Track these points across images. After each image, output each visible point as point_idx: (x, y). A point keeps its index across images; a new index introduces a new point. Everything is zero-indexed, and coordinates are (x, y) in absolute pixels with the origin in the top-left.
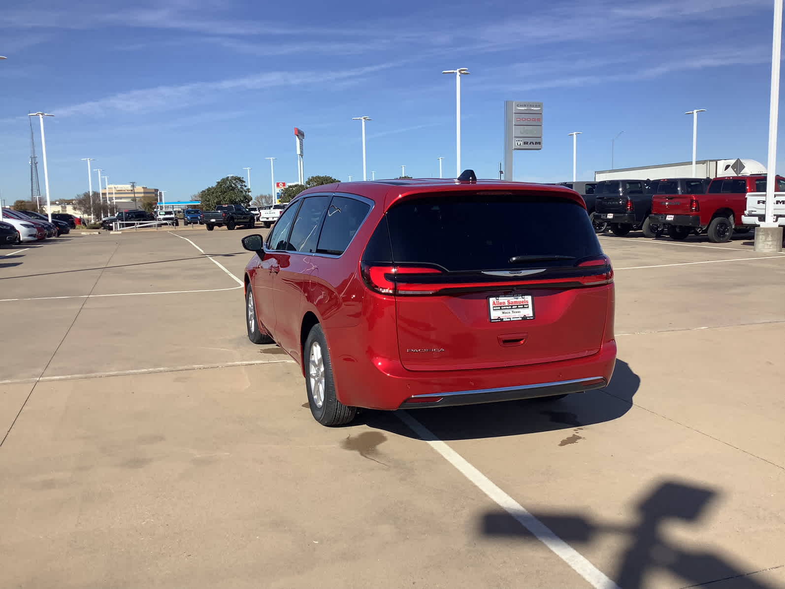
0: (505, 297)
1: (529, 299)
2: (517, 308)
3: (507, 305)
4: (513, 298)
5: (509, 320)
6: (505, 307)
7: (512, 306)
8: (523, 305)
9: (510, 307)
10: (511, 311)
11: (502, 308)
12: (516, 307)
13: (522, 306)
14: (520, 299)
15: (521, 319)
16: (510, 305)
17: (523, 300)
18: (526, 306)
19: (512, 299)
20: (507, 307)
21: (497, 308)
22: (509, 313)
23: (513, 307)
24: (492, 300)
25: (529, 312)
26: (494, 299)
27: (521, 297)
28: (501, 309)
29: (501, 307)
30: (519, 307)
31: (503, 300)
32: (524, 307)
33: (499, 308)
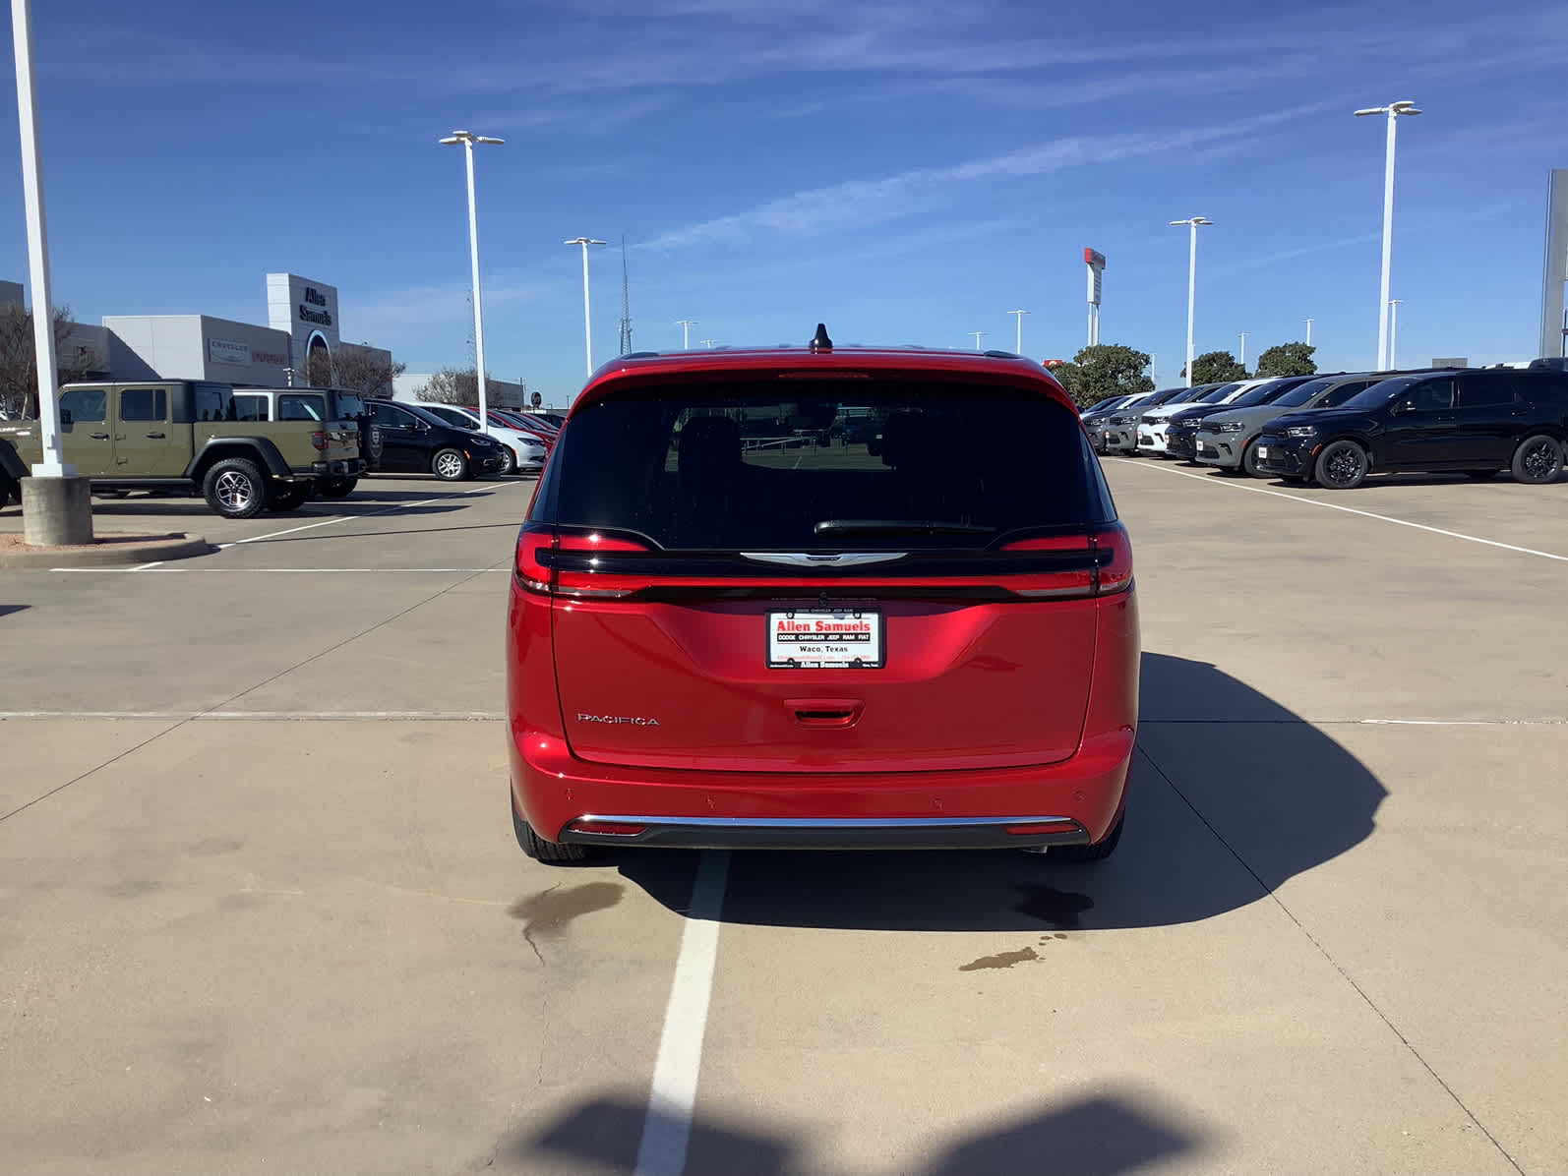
0: (810, 612)
1: (872, 620)
2: (841, 639)
3: (813, 629)
4: (831, 616)
5: (816, 665)
6: (807, 637)
7: (827, 635)
8: (856, 635)
9: (823, 637)
10: (822, 646)
11: (801, 637)
12: (838, 637)
13: (853, 637)
14: (850, 620)
15: (847, 665)
16: (824, 631)
17: (857, 622)
18: (864, 637)
19: (829, 619)
20: (815, 637)
21: (786, 637)
22: (819, 650)
23: (830, 637)
24: (776, 618)
25: (870, 652)
26: (782, 616)
27: (851, 616)
28: (797, 640)
29: (797, 635)
30: (844, 637)
31: (806, 620)
32: (856, 639)
33: (793, 637)
